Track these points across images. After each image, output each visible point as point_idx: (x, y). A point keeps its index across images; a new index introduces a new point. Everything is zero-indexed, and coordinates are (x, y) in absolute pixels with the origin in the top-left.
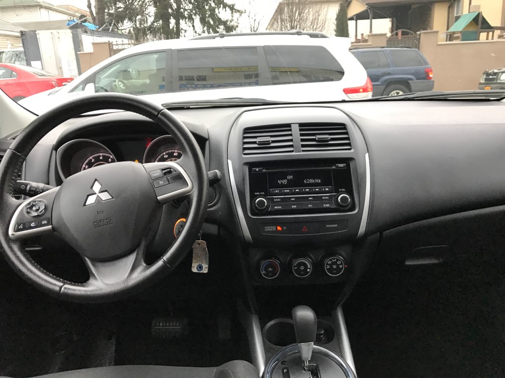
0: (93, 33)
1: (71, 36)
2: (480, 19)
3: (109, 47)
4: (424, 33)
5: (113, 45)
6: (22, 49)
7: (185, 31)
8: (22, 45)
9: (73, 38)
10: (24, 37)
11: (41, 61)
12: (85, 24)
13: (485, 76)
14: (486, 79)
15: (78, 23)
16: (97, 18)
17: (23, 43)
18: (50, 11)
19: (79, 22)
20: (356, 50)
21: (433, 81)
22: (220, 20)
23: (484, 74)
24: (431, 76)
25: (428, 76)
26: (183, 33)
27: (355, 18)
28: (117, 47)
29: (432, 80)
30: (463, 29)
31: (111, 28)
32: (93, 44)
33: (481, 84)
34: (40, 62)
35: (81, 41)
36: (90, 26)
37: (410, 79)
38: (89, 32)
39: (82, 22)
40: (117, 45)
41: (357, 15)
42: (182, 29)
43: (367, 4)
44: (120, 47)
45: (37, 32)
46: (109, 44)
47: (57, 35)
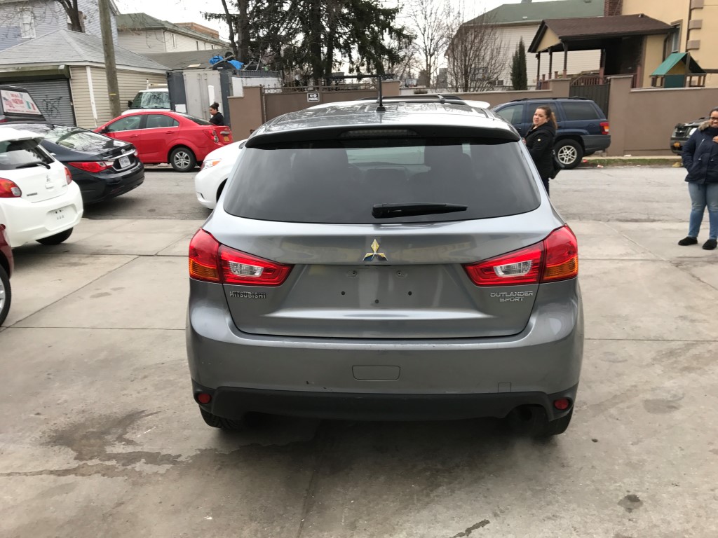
0: (241, 75)
1: (219, 77)
2: (688, 61)
3: (261, 90)
4: (615, 79)
5: (265, 89)
6: (167, 90)
7: (340, 63)
8: (167, 85)
9: (221, 79)
10: (170, 78)
11: (186, 104)
13: (676, 131)
14: (678, 134)
15: (223, 62)
16: (240, 52)
18: (175, 35)
19: (224, 59)
20: (525, 102)
21: (610, 136)
22: (383, 47)
23: (676, 127)
24: (606, 130)
25: (604, 130)
26: (337, 66)
27: (549, 51)
28: (269, 91)
29: (608, 135)
30: (667, 73)
31: (258, 65)
32: (244, 88)
33: (672, 139)
34: (184, 105)
35: (231, 84)
36: (236, 64)
37: (582, 134)
38: (238, 74)
39: (228, 60)
40: (269, 89)
41: (552, 47)
42: (336, 61)
43: (560, 38)
44: (272, 92)
45: (184, 74)
46: (261, 88)
47: (204, 77)
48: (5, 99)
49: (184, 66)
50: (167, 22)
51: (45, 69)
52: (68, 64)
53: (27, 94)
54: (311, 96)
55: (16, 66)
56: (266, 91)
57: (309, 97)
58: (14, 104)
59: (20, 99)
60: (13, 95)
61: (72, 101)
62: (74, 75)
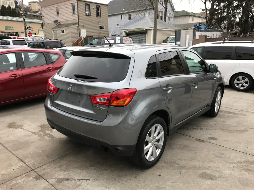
1: (193, 32)
3: (205, 37)
5: (207, 36)
6: (175, 37)
8: (175, 35)
9: (193, 33)
10: (176, 33)
12: (201, 27)
15: (198, 26)
17: (175, 34)
18: (193, 17)
28: (209, 37)
32: (199, 36)
34: (180, 42)
35: (195, 35)
36: (203, 27)
39: (200, 26)
44: (210, 37)
45: (181, 31)
46: (206, 36)
47: (187, 32)
48: (124, 39)
49: (188, 28)
50: (192, 13)
51: (140, 30)
52: (147, 29)
53: (131, 38)
54: (225, 39)
55: (133, 30)
56: (207, 37)
57: (224, 39)
58: (126, 41)
59: (128, 39)
60: (126, 38)
61: (146, 40)
62: (148, 32)
